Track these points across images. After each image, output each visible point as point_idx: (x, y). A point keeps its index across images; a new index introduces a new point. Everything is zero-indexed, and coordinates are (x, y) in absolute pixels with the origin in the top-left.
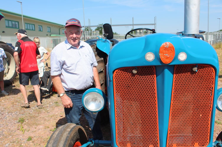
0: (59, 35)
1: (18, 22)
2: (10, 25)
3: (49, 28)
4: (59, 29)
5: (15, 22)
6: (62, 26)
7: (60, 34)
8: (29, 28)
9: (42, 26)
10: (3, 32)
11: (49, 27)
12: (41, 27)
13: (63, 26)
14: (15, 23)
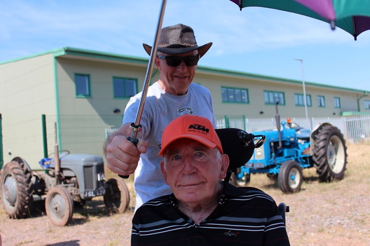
0: (357, 113)
1: (283, 94)
2: (272, 100)
3: (338, 100)
4: (358, 100)
5: (279, 93)
6: (363, 93)
7: (359, 110)
8: (301, 103)
9: (324, 97)
10: (261, 113)
11: (336, 98)
12: (322, 99)
13: (366, 94)
14: (279, 95)
